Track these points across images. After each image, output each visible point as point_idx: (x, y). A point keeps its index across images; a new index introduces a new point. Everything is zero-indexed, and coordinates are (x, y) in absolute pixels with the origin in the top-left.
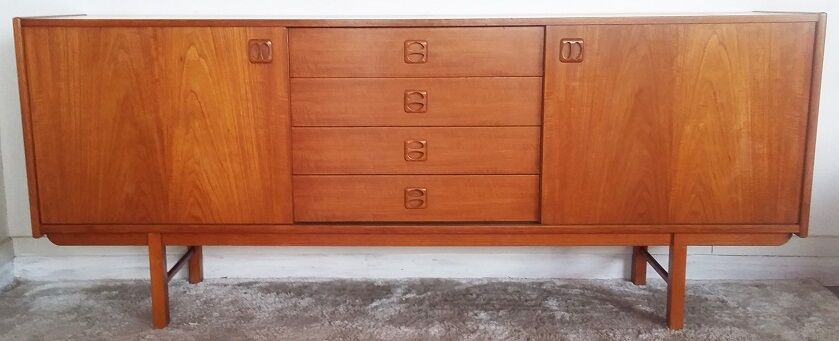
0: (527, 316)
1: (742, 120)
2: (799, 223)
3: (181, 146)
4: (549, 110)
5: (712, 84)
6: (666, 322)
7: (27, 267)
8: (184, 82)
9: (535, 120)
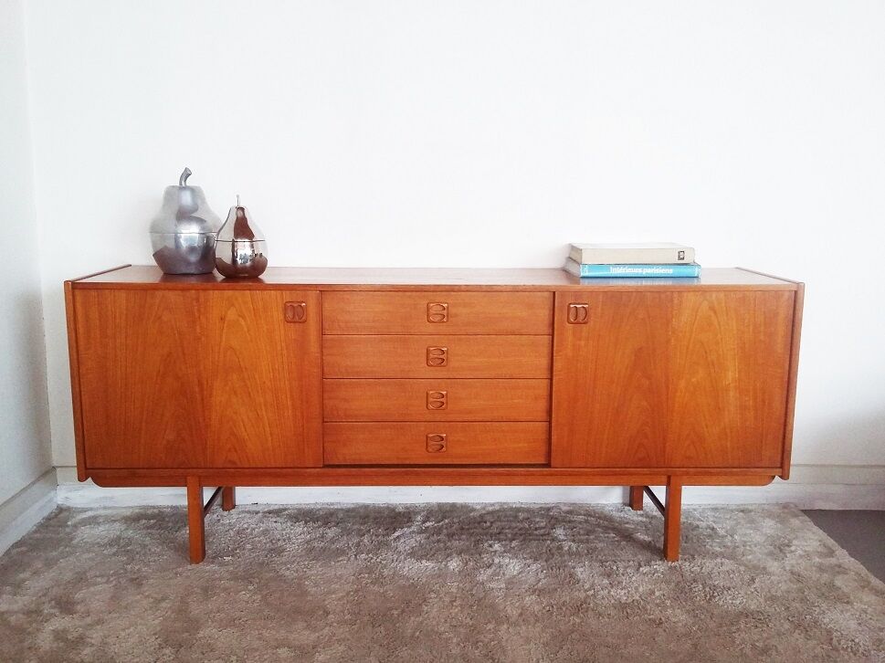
0: (537, 547)
1: (731, 375)
2: (782, 467)
3: (219, 397)
4: (557, 365)
5: (702, 344)
6: (664, 554)
7: (69, 495)
8: (224, 339)
9: (545, 374)
